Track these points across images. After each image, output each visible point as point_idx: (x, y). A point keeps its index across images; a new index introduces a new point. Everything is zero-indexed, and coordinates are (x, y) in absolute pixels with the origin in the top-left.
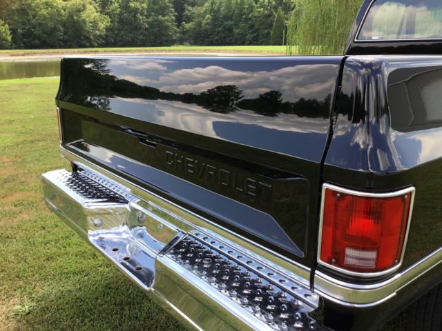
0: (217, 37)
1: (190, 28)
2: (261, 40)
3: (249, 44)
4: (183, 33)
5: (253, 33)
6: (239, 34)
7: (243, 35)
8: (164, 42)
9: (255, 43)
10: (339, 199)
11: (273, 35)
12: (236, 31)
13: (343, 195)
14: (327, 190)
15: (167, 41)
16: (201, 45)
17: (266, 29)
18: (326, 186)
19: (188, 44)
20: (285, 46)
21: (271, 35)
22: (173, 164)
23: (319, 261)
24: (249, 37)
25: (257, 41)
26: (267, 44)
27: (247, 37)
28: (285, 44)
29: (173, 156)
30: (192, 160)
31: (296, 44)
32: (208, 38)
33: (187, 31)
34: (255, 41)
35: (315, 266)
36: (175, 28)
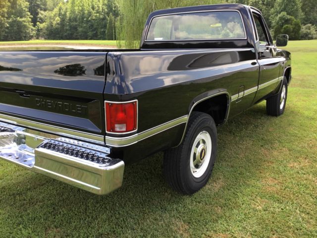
0: (66, 34)
1: (44, 27)
2: (99, 37)
3: (91, 39)
4: (38, 30)
5: (93, 31)
6: (82, 32)
7: (86, 33)
8: (23, 38)
9: (95, 38)
10: (110, 106)
11: (108, 32)
12: (80, 29)
13: (112, 104)
14: (106, 103)
15: (25, 37)
16: (54, 39)
17: (102, 28)
18: (105, 101)
19: (43, 38)
20: (115, 41)
21: (106, 32)
22: (40, 105)
23: (107, 132)
24: (90, 34)
25: (96, 37)
26: (104, 39)
27: (88, 34)
28: (115, 39)
29: (40, 101)
30: (49, 101)
31: (123, 40)
32: (58, 34)
33: (41, 29)
34: (95, 37)
35: (105, 134)
36: (32, 27)
